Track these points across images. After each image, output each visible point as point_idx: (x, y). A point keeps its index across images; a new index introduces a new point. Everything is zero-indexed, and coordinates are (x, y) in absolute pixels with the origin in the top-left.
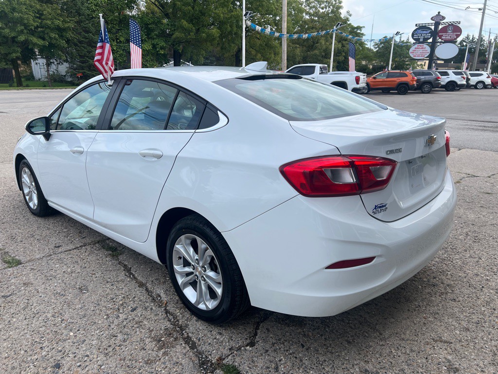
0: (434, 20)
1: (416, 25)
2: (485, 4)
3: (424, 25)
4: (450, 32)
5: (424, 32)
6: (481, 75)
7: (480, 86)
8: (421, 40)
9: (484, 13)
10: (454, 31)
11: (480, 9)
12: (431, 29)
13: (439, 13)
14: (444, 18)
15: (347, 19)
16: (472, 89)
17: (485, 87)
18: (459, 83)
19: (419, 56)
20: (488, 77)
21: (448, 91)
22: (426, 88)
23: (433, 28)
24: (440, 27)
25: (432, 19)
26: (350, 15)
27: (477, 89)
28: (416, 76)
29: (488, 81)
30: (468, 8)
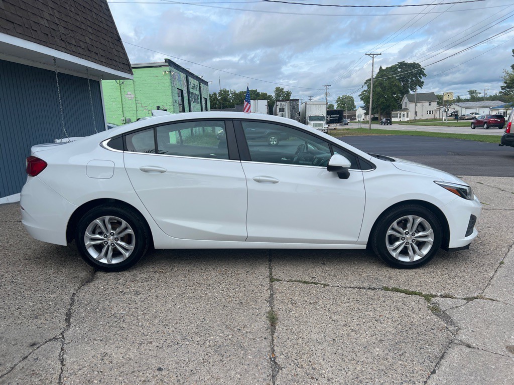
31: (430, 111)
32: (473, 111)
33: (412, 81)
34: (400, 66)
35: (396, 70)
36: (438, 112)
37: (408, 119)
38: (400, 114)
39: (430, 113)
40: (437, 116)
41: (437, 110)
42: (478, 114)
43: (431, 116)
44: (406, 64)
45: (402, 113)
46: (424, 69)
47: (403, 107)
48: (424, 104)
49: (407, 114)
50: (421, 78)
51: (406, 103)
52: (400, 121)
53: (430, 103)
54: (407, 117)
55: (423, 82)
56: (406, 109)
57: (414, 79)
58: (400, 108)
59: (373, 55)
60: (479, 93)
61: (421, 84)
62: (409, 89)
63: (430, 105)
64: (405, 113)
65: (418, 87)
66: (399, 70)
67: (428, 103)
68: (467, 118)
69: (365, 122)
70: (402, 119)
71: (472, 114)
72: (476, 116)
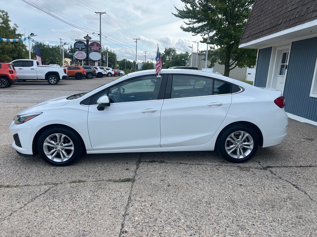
0: (85, 39)
1: (76, 40)
2: (100, 32)
3: (80, 41)
4: (95, 46)
5: (81, 45)
6: (109, 69)
7: (110, 75)
8: (80, 49)
9: (100, 36)
10: (97, 46)
11: (99, 35)
12: (85, 44)
13: (88, 35)
14: (91, 38)
15: (15, 30)
16: (106, 76)
17: (112, 75)
18: (103, 73)
19: (80, 58)
20: (112, 71)
21: (98, 78)
22: (90, 76)
23: (86, 43)
24: (90, 43)
25: (84, 38)
26: (17, 27)
27: (108, 76)
28: (85, 69)
29: (113, 73)
30: (94, 33)
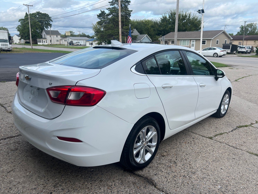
31: (58, 40)
32: (77, 41)
33: (46, 23)
34: (37, 14)
35: (36, 16)
36: (62, 41)
37: (47, 44)
38: (42, 41)
39: (58, 41)
40: (61, 43)
41: (61, 40)
42: (79, 43)
43: (58, 43)
44: (41, 13)
45: (43, 40)
46: (51, 18)
47: (43, 37)
48: (54, 36)
49: (46, 41)
50: (50, 22)
51: (44, 35)
52: (43, 44)
53: (57, 36)
54: (46, 42)
55: (51, 24)
56: (45, 38)
57: (46, 22)
58: (41, 37)
59: (28, 5)
60: (74, 33)
61: (51, 25)
62: (45, 28)
63: (57, 37)
64: (45, 40)
65: (49, 27)
66: (38, 16)
67: (56, 36)
68: (75, 44)
69: (20, 44)
70: (44, 44)
71: (77, 43)
72: (79, 44)
